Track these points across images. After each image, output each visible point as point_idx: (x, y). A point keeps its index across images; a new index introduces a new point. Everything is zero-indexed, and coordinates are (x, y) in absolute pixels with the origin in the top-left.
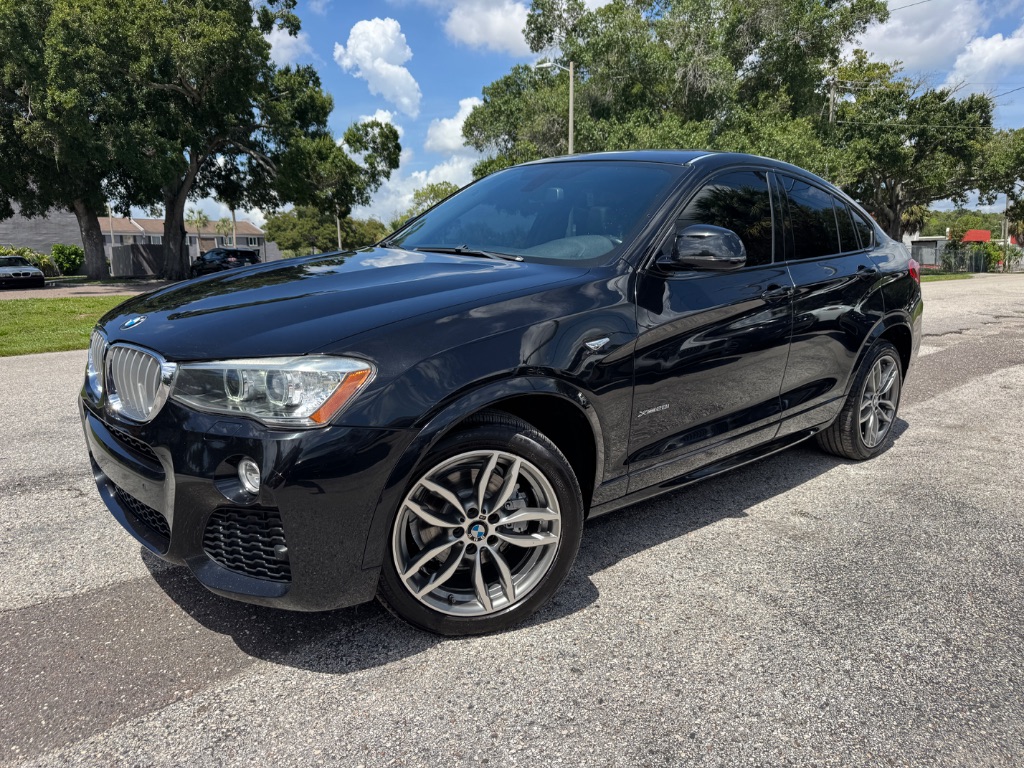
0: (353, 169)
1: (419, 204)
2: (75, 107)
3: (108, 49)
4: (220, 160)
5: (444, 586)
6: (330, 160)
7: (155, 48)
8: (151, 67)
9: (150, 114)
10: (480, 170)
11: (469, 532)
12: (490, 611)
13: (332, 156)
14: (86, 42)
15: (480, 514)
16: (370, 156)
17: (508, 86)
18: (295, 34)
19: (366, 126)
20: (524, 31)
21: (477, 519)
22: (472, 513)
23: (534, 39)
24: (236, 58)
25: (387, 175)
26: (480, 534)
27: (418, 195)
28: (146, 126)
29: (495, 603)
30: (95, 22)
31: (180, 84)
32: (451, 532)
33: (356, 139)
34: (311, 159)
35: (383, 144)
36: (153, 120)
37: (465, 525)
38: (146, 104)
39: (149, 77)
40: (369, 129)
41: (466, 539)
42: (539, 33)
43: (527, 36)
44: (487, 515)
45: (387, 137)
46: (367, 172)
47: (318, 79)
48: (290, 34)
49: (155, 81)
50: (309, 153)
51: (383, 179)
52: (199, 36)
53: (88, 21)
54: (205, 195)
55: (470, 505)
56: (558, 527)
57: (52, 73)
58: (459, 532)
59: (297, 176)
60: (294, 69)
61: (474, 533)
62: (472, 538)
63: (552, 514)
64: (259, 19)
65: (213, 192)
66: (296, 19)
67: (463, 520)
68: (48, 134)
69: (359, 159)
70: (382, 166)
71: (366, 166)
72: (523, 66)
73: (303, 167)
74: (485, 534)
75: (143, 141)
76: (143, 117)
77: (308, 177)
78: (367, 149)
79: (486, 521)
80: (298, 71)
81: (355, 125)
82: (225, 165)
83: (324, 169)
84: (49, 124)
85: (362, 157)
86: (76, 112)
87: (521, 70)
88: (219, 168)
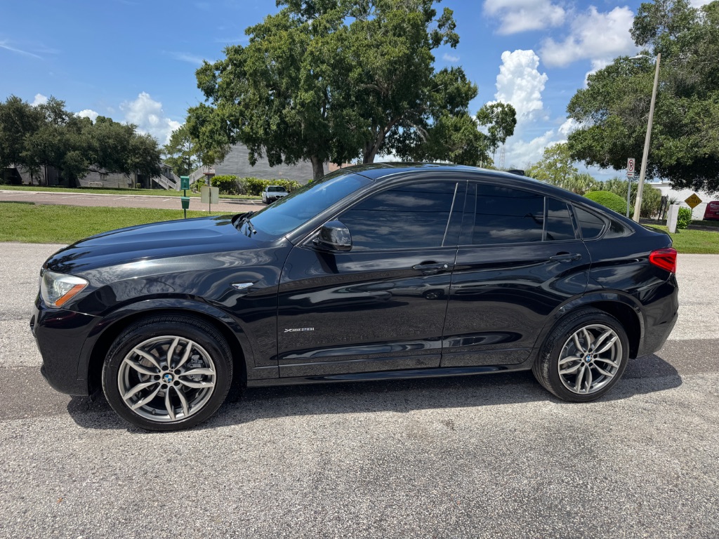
0: (478, 137)
1: (547, 158)
2: (311, 102)
3: (334, 67)
4: (401, 130)
5: (148, 404)
6: (462, 131)
7: (360, 64)
8: (360, 74)
9: (357, 104)
10: (573, 137)
11: (163, 378)
12: (174, 419)
13: (463, 128)
14: (323, 62)
15: (169, 369)
16: (492, 128)
17: (609, 73)
18: (455, 46)
19: (492, 107)
20: (630, 30)
21: (167, 371)
22: (165, 368)
23: (639, 35)
24: (409, 66)
25: (503, 141)
26: (169, 379)
27: (547, 151)
28: (353, 111)
29: (177, 416)
30: (329, 51)
31: (377, 85)
32: (153, 377)
33: (484, 116)
34: (449, 131)
35: (502, 119)
36: (357, 107)
37: (161, 374)
38: (356, 98)
39: (359, 80)
40: (495, 109)
41: (161, 382)
42: (643, 30)
43: (633, 34)
44: (174, 370)
45: (506, 114)
46: (489, 139)
47: (464, 76)
48: (452, 46)
49: (363, 82)
50: (448, 127)
51: (500, 144)
52: (385, 54)
53: (325, 49)
54: (389, 153)
55: (163, 364)
56: (215, 379)
57: (302, 82)
58: (157, 378)
59: (439, 142)
60: (449, 70)
61: (166, 379)
62: (165, 381)
63: (211, 372)
64: (432, 39)
65: (394, 151)
66: (456, 36)
67: (160, 371)
68: (298, 118)
69: (484, 130)
70: (500, 134)
71: (489, 134)
72: (624, 57)
73: (444, 136)
74: (172, 380)
75: (349, 121)
76: (352, 106)
77: (446, 142)
78: (491, 123)
79: (173, 373)
80: (452, 71)
81: (486, 106)
82: (403, 134)
83: (456, 136)
84: (299, 112)
85: (487, 128)
86: (311, 105)
87: (622, 61)
88: (400, 136)
